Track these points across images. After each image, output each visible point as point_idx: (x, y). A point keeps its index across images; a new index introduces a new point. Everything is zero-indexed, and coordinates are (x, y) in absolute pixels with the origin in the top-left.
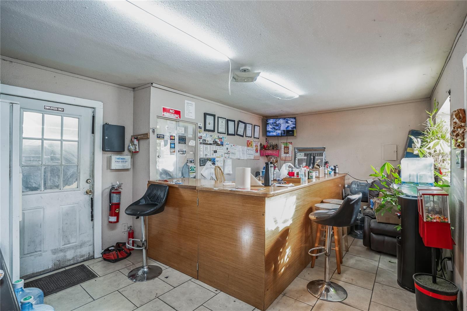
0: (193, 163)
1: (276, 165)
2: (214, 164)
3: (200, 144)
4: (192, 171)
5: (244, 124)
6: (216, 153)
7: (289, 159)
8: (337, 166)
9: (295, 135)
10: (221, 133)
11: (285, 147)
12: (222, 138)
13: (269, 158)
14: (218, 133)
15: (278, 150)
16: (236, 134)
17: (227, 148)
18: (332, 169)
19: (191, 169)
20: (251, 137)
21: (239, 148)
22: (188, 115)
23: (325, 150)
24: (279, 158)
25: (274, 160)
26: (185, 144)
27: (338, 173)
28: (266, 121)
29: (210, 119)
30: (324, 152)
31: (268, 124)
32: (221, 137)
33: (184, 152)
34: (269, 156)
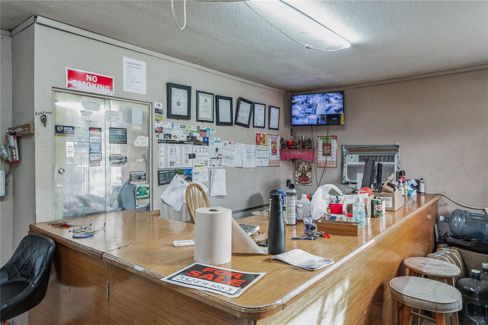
0: (145, 179)
1: (310, 175)
2: (189, 179)
3: (159, 143)
4: (141, 197)
5: (250, 105)
6: (194, 159)
7: (331, 165)
8: (422, 179)
9: (342, 123)
10: (203, 121)
11: (324, 145)
12: (205, 131)
13: (297, 163)
14: (198, 120)
15: (312, 150)
16: (234, 122)
17: (217, 149)
18: (412, 186)
19: (140, 192)
20: (264, 127)
21: (242, 147)
22: (130, 87)
23: (398, 150)
24: (313, 164)
25: (306, 166)
26: (126, 143)
27: (425, 194)
28: (290, 98)
29: (179, 96)
30: (397, 154)
31: (294, 104)
32: (205, 128)
33: (122, 161)
34: (296, 159)
